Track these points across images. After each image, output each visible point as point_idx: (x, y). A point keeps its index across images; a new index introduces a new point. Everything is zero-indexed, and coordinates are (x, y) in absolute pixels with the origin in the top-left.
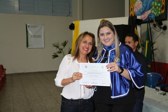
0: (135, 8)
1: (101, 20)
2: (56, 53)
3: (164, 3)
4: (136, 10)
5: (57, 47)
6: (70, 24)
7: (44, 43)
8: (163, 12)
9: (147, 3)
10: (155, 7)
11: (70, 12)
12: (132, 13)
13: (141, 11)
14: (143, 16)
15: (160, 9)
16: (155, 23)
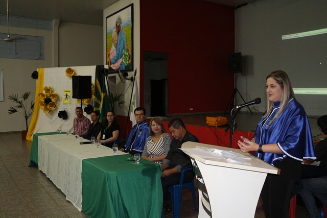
0: (111, 55)
1: (67, 68)
2: (15, 108)
3: (130, 53)
4: (111, 57)
5: (16, 100)
6: (32, 72)
7: (4, 95)
8: (130, 61)
9: (119, 51)
10: (125, 56)
11: (41, 55)
12: (108, 60)
13: (115, 58)
14: (116, 65)
15: (128, 59)
16: (121, 74)
